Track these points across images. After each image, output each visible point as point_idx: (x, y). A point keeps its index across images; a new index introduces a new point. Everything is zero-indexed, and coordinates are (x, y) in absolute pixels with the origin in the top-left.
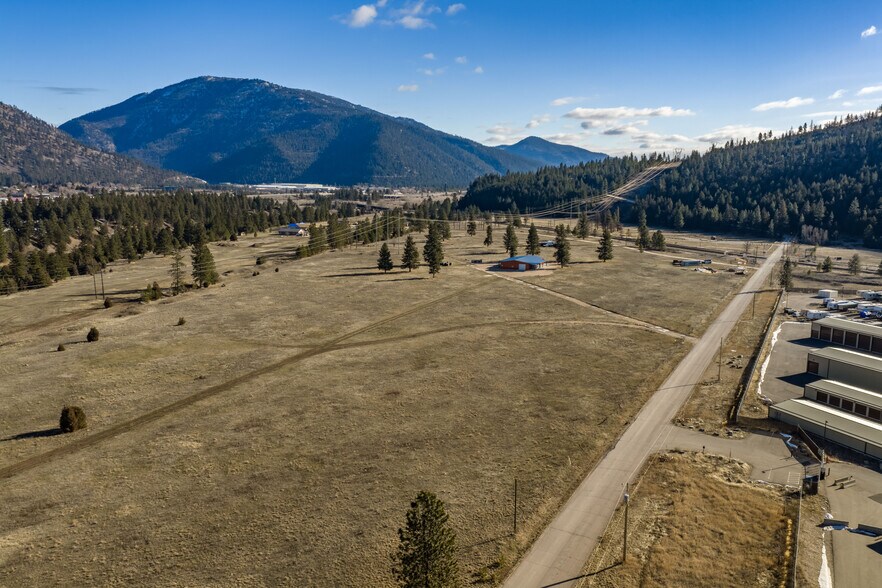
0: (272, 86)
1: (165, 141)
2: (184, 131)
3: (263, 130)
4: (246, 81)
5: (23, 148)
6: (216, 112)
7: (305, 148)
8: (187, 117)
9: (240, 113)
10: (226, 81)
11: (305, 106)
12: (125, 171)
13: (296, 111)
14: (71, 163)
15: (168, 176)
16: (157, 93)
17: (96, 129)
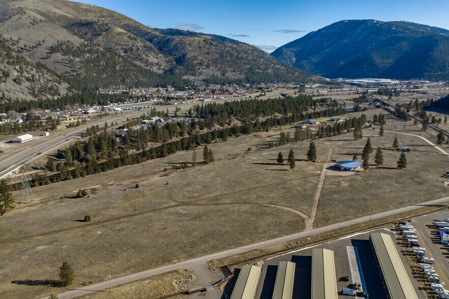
0: (378, 22)
1: (318, 56)
2: (328, 50)
3: (368, 47)
4: (364, 21)
5: (249, 66)
6: (346, 39)
7: (388, 58)
8: (331, 42)
9: (358, 39)
10: (354, 21)
11: (395, 32)
12: (290, 75)
13: (389, 36)
14: (267, 72)
15: (309, 77)
16: (320, 31)
17: (288, 52)
